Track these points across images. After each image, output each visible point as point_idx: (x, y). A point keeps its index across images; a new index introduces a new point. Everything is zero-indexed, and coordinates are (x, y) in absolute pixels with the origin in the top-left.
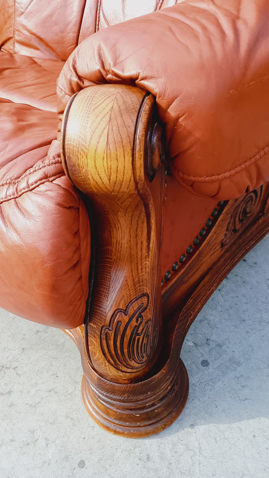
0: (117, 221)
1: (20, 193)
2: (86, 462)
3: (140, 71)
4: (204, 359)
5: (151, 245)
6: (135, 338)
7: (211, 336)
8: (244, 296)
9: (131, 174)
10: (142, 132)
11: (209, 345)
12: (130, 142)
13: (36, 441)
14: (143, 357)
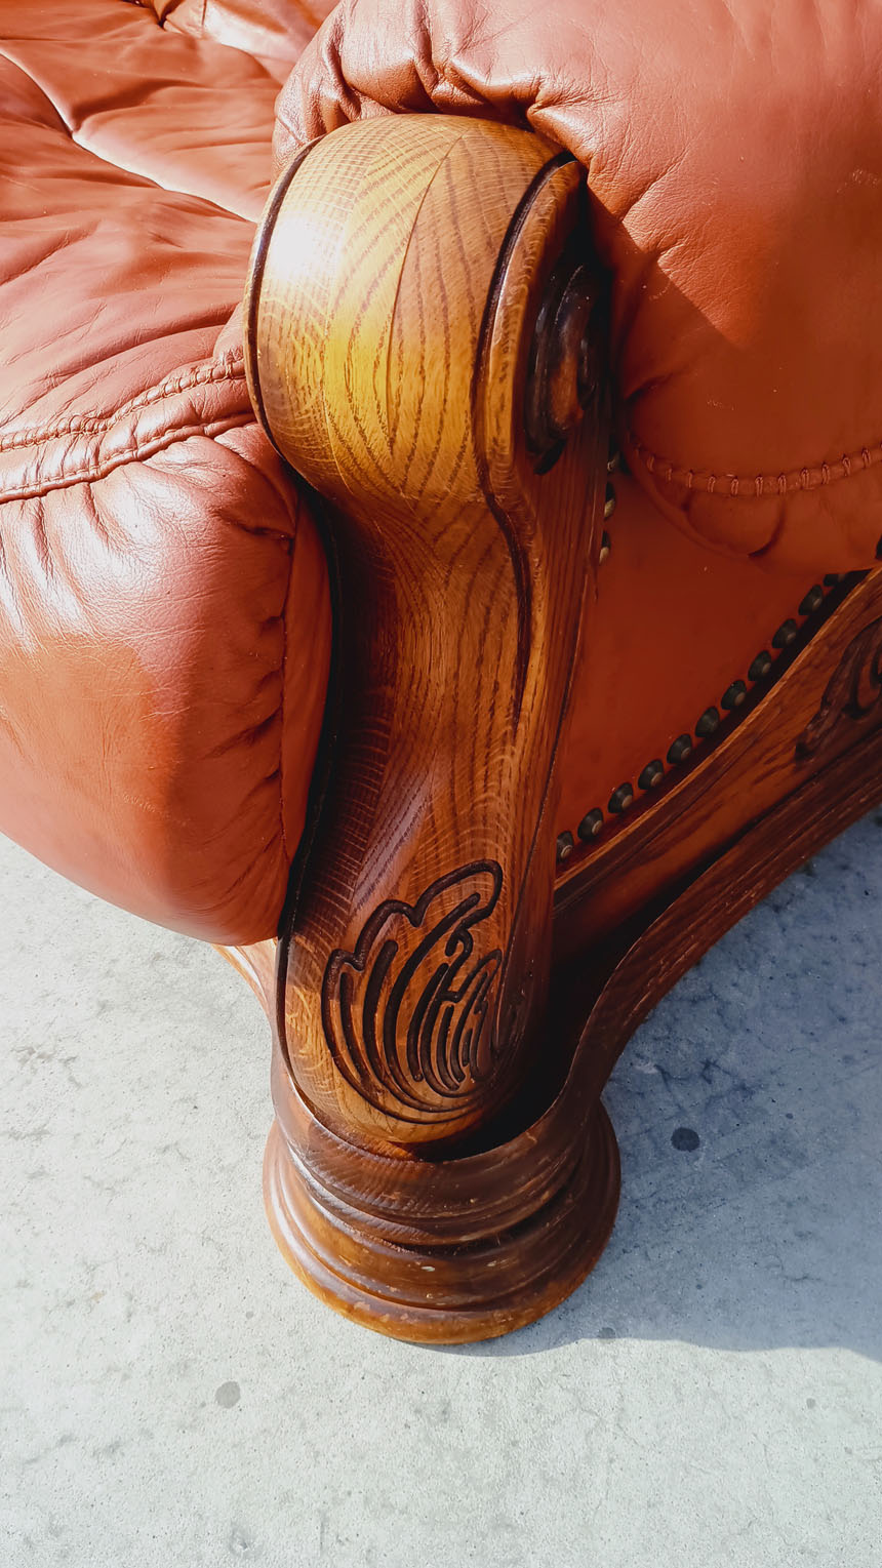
0: (419, 601)
1: (104, 466)
2: (244, 1390)
3: (543, 73)
4: (686, 1126)
5: (527, 699)
6: (436, 1007)
7: (722, 1053)
8: (858, 939)
9: (467, 428)
10: (518, 283)
11: (709, 1082)
12: (472, 315)
13: (96, 1296)
14: (460, 1077)
